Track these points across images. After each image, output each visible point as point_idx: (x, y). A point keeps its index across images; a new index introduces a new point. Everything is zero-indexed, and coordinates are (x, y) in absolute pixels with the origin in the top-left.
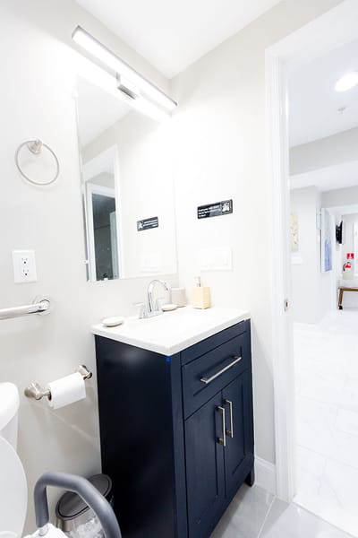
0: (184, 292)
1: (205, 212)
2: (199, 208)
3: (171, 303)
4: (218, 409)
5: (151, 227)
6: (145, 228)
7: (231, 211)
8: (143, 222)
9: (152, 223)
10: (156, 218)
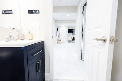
0: (24, 35)
1: (31, 12)
2: (29, 10)
3: (19, 38)
4: (37, 63)
5: (9, 13)
6: (6, 14)
7: (39, 13)
8: (5, 11)
9: (10, 12)
10: (11, 11)
